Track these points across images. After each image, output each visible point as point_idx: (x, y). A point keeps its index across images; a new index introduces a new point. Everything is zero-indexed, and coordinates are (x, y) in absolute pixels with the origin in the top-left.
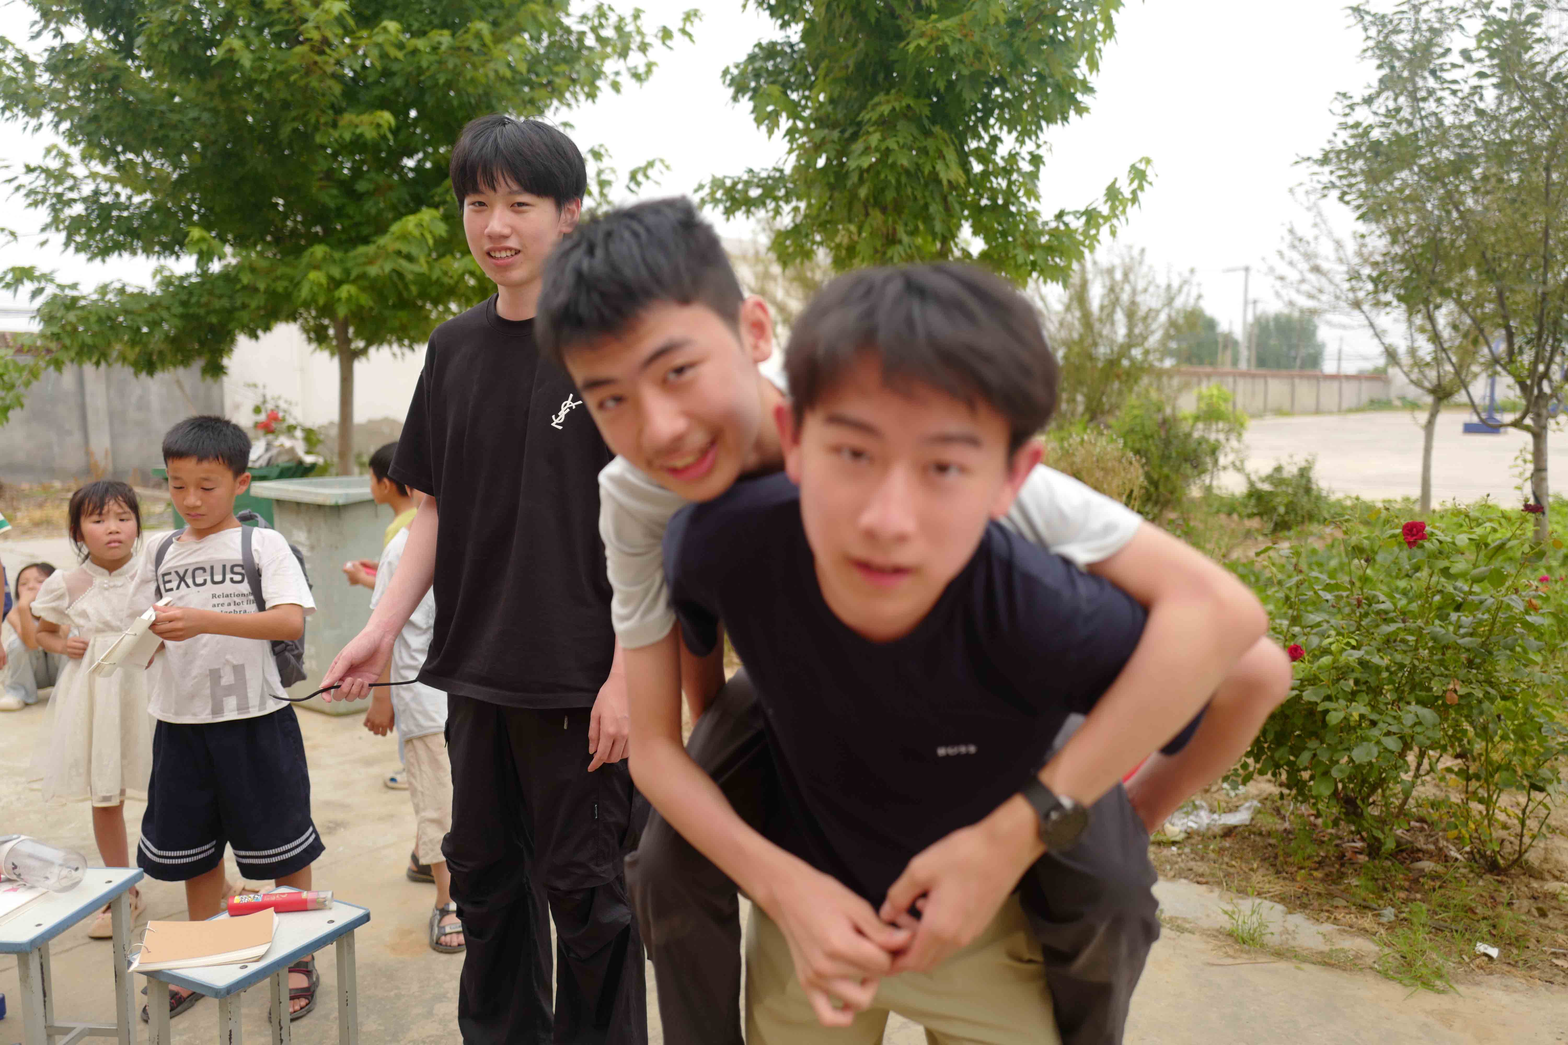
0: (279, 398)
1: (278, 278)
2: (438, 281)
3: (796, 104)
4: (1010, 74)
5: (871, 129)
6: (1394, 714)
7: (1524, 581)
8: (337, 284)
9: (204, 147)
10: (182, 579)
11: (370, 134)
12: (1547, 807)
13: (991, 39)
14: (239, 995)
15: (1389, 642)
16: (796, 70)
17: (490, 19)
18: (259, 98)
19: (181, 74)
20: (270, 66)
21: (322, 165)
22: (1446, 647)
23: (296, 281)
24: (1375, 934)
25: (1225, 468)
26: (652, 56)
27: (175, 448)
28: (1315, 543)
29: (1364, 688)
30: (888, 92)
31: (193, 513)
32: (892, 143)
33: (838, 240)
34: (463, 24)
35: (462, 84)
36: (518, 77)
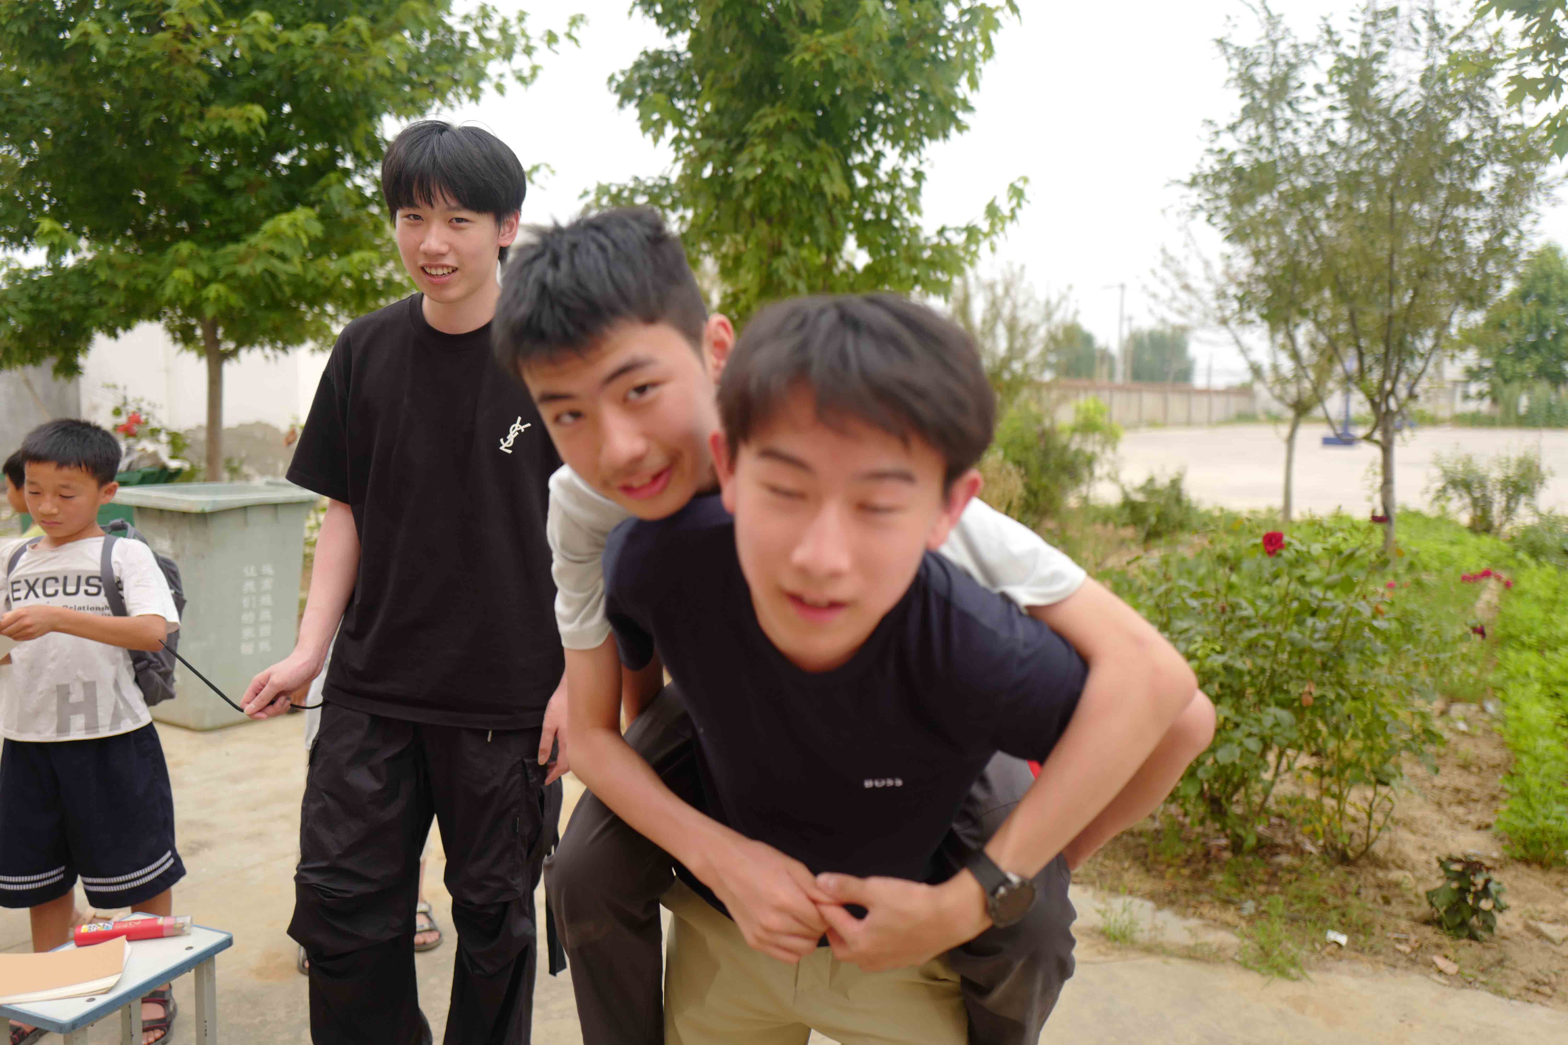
0: (142, 400)
1: (138, 276)
2: (313, 283)
3: (682, 113)
4: (893, 90)
5: (757, 141)
6: (1255, 716)
7: (1371, 588)
8: (203, 282)
9: (56, 134)
10: (32, 588)
11: (240, 128)
12: (1390, 800)
13: (874, 55)
14: (85, 1029)
15: (1251, 647)
16: (683, 79)
17: (369, 14)
18: (117, 85)
19: (30, 58)
20: (128, 52)
21: (187, 158)
22: (1302, 652)
23: (160, 278)
24: (1236, 927)
25: (1100, 479)
26: (537, 58)
27: (34, 451)
28: (1184, 552)
29: (1228, 691)
30: (773, 105)
31: (48, 521)
32: (777, 156)
33: (724, 249)
34: (340, 18)
35: (338, 81)
36: (398, 76)
